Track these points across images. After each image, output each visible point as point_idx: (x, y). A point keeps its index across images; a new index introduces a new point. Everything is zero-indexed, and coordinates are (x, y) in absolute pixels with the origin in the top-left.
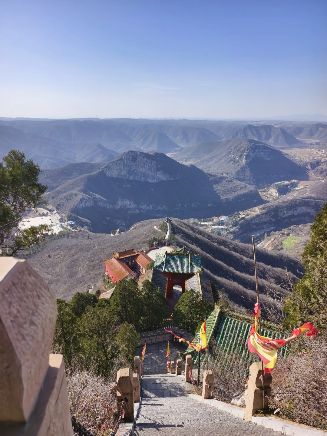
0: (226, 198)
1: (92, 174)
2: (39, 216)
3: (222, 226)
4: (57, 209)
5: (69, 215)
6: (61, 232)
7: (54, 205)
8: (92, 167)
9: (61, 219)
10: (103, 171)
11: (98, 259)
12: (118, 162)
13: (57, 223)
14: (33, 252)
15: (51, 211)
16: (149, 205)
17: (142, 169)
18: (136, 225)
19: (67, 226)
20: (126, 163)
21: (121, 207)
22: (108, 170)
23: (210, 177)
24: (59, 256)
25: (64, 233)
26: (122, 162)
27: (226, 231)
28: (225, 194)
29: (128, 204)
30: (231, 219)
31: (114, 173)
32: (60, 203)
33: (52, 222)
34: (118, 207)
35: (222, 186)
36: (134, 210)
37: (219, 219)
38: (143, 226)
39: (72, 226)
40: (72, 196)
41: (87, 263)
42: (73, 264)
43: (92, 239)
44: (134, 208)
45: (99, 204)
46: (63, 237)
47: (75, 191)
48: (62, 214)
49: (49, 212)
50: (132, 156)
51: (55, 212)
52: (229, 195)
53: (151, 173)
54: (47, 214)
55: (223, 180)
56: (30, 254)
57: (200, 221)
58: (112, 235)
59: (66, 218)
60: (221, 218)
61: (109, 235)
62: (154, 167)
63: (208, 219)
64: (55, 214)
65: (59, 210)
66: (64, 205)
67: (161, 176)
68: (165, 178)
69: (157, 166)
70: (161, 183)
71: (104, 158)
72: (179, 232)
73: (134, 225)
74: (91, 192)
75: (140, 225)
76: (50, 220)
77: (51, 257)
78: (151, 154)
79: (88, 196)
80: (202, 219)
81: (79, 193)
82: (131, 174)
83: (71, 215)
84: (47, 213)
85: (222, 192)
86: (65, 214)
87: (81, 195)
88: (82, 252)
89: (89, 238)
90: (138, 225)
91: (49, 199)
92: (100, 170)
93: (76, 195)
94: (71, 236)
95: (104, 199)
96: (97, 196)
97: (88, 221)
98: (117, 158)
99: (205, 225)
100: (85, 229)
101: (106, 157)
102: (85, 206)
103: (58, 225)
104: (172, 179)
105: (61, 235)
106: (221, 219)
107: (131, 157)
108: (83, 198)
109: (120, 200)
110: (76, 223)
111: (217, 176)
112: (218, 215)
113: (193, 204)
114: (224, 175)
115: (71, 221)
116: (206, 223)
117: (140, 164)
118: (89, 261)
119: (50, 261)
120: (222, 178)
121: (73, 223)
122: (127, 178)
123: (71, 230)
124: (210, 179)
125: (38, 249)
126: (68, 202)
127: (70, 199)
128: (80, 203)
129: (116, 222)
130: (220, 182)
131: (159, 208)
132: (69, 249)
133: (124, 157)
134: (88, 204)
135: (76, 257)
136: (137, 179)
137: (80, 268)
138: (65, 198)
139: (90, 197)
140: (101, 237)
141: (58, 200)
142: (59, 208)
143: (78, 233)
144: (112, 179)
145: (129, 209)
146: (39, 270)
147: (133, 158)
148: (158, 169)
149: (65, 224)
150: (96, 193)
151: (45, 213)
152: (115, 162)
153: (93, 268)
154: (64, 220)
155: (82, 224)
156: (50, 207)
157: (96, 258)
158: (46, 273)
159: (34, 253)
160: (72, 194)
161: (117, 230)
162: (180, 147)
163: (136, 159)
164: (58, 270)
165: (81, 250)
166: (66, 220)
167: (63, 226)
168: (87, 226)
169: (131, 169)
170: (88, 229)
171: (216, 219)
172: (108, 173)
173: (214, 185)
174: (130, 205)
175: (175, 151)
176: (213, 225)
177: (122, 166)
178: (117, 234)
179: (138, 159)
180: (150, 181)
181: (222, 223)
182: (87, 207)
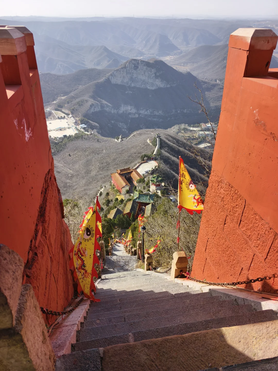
0: (215, 105)
1: (100, 81)
2: (58, 119)
3: (208, 132)
4: (72, 113)
5: (82, 119)
6: (76, 134)
7: (69, 109)
8: (99, 73)
9: (76, 122)
10: (109, 78)
11: (106, 162)
12: (122, 70)
13: (73, 126)
14: (57, 150)
15: (68, 115)
16: (147, 110)
17: (142, 76)
18: (135, 133)
19: (81, 129)
20: (129, 71)
21: (123, 112)
22: (112, 78)
23: (203, 85)
24: (77, 156)
25: (79, 135)
26: (125, 70)
27: (211, 137)
28: (215, 101)
29: (130, 109)
30: (217, 126)
31: (117, 80)
32: (74, 108)
33: (69, 125)
34: (121, 112)
35: (214, 94)
36: (135, 114)
37: (206, 125)
38: (140, 134)
39: (84, 128)
40: (83, 102)
41: (98, 164)
42: (88, 163)
43: (100, 142)
44: (134, 113)
45: (105, 109)
46: (79, 139)
47: (86, 97)
48: (76, 118)
49: (66, 116)
50: (134, 64)
51: (70, 116)
52: (218, 102)
53: (151, 81)
54: (64, 118)
55: (215, 87)
56: (55, 152)
57: (190, 126)
58: (116, 140)
59: (79, 122)
60: (208, 124)
61: (114, 139)
62: (154, 75)
63: (197, 125)
64: (70, 118)
65: (73, 114)
66: (77, 110)
67: (159, 83)
68: (162, 85)
69: (155, 73)
70: (159, 90)
71: (110, 63)
72: (165, 146)
73: (133, 133)
74: (99, 99)
75: (138, 133)
76: (67, 123)
77: (71, 156)
78: (151, 62)
79: (96, 102)
80: (192, 125)
81: (89, 99)
82: (132, 82)
83: (83, 119)
84: (64, 116)
85: (212, 99)
86: (78, 118)
87: (91, 101)
88: (94, 154)
89: (98, 141)
90: (136, 133)
91: (65, 104)
92: (106, 77)
93: (87, 101)
94: (85, 138)
95: (109, 104)
96: (104, 102)
97: (96, 124)
98: (121, 66)
99: (194, 130)
100: (94, 132)
101: (111, 61)
102: (94, 111)
103: (74, 128)
104: (168, 86)
105: (77, 137)
106: (208, 126)
107: (133, 66)
108: (92, 104)
109: (123, 106)
110: (87, 126)
111: (210, 83)
112: (206, 122)
113: (186, 110)
114: (218, 81)
115: (84, 125)
116: (195, 129)
117: (141, 72)
118: (99, 163)
119: (70, 159)
120: (214, 86)
121: (85, 126)
122: (129, 84)
123: (84, 132)
124: (204, 86)
125: (60, 148)
126: (80, 107)
127: (82, 105)
128: (90, 108)
129: (119, 125)
130: (212, 89)
131: (156, 113)
132: (84, 151)
133: (127, 65)
134: (97, 109)
135: (89, 157)
136: (138, 86)
137: (93, 167)
138: (78, 104)
139: (98, 103)
140: (107, 140)
141: (72, 105)
142: (73, 112)
143: (89, 136)
144: (116, 85)
145: (130, 114)
146: (63, 166)
147: (135, 66)
148: (156, 77)
149: (79, 127)
150: (103, 99)
151: (63, 116)
152: (120, 70)
153: (103, 169)
154: (78, 124)
155: (92, 128)
156: (67, 111)
157: (105, 161)
158: (68, 168)
159: (58, 152)
160: (84, 100)
161: (120, 136)
162: (179, 50)
163: (138, 67)
164: (77, 166)
165: (93, 152)
166: (80, 123)
167: (77, 129)
168: (96, 129)
169: (133, 77)
170: (97, 132)
171: (203, 126)
172: (114, 81)
173: (206, 93)
174: (131, 110)
175: (175, 54)
176: (200, 131)
177: (125, 73)
178: (120, 140)
179: (139, 67)
180: (149, 88)
181: (208, 129)
182: (96, 111)
